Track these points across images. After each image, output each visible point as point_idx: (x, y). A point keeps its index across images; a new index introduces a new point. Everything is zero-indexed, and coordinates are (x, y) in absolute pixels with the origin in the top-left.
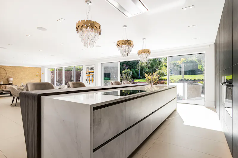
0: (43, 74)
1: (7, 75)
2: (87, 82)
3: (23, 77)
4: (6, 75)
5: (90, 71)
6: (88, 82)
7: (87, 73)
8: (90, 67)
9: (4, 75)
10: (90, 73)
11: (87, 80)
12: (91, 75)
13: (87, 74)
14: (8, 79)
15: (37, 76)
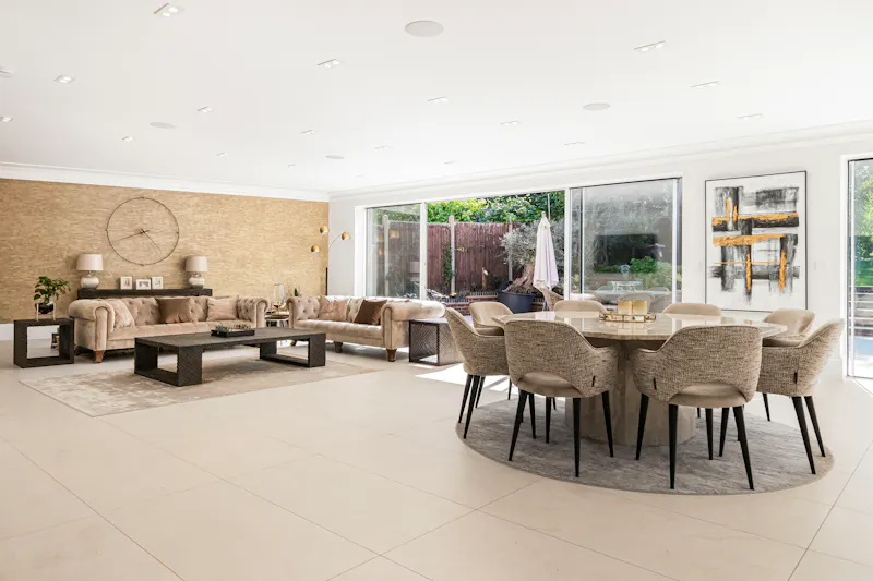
0: (347, 238)
1: (181, 240)
2: (724, 286)
3: (247, 253)
4: (174, 240)
5: (748, 211)
6: (739, 284)
7: (721, 227)
8: (750, 188)
9: (169, 240)
10: (749, 225)
11: (720, 273)
12: (760, 240)
13: (720, 234)
14: (184, 265)
15: (317, 250)
